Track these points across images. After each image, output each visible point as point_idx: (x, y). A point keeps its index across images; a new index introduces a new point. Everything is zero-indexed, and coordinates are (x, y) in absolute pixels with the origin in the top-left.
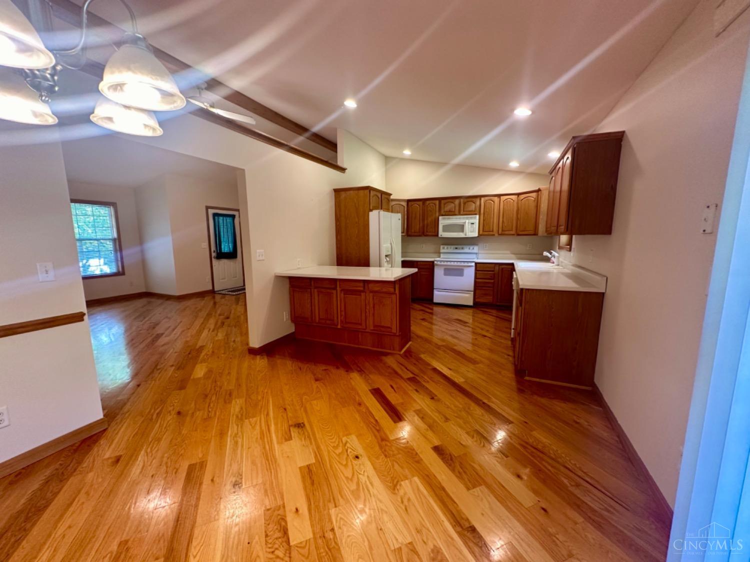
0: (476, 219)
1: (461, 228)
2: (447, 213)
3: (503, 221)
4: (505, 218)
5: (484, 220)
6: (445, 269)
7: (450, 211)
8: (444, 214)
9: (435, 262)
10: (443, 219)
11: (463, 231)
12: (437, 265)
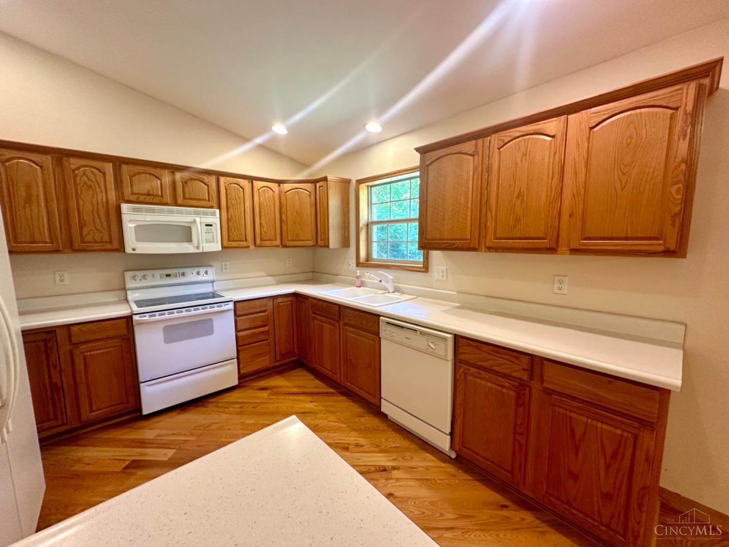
0: (214, 217)
1: (186, 233)
2: (142, 198)
3: (261, 224)
4: (263, 218)
5: (228, 220)
6: (166, 329)
7: (149, 195)
8: (133, 198)
9: (136, 318)
10: (135, 210)
11: (190, 240)
12: (141, 323)
